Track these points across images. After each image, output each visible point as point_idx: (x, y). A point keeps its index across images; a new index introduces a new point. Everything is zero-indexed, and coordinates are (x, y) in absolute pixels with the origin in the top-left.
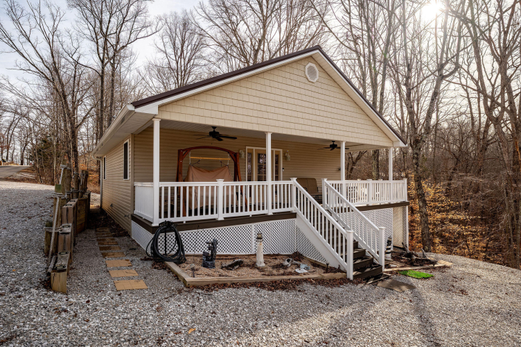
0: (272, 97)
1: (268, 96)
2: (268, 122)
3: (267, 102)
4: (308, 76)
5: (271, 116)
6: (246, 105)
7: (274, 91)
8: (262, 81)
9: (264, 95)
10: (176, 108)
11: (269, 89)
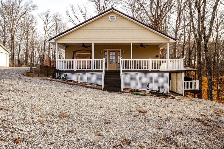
0: (94, 31)
1: (92, 31)
2: (92, 39)
3: (92, 33)
4: (110, 20)
5: (93, 37)
6: (83, 35)
7: (94, 28)
8: (89, 26)
9: (90, 31)
10: (61, 40)
11: (92, 28)
